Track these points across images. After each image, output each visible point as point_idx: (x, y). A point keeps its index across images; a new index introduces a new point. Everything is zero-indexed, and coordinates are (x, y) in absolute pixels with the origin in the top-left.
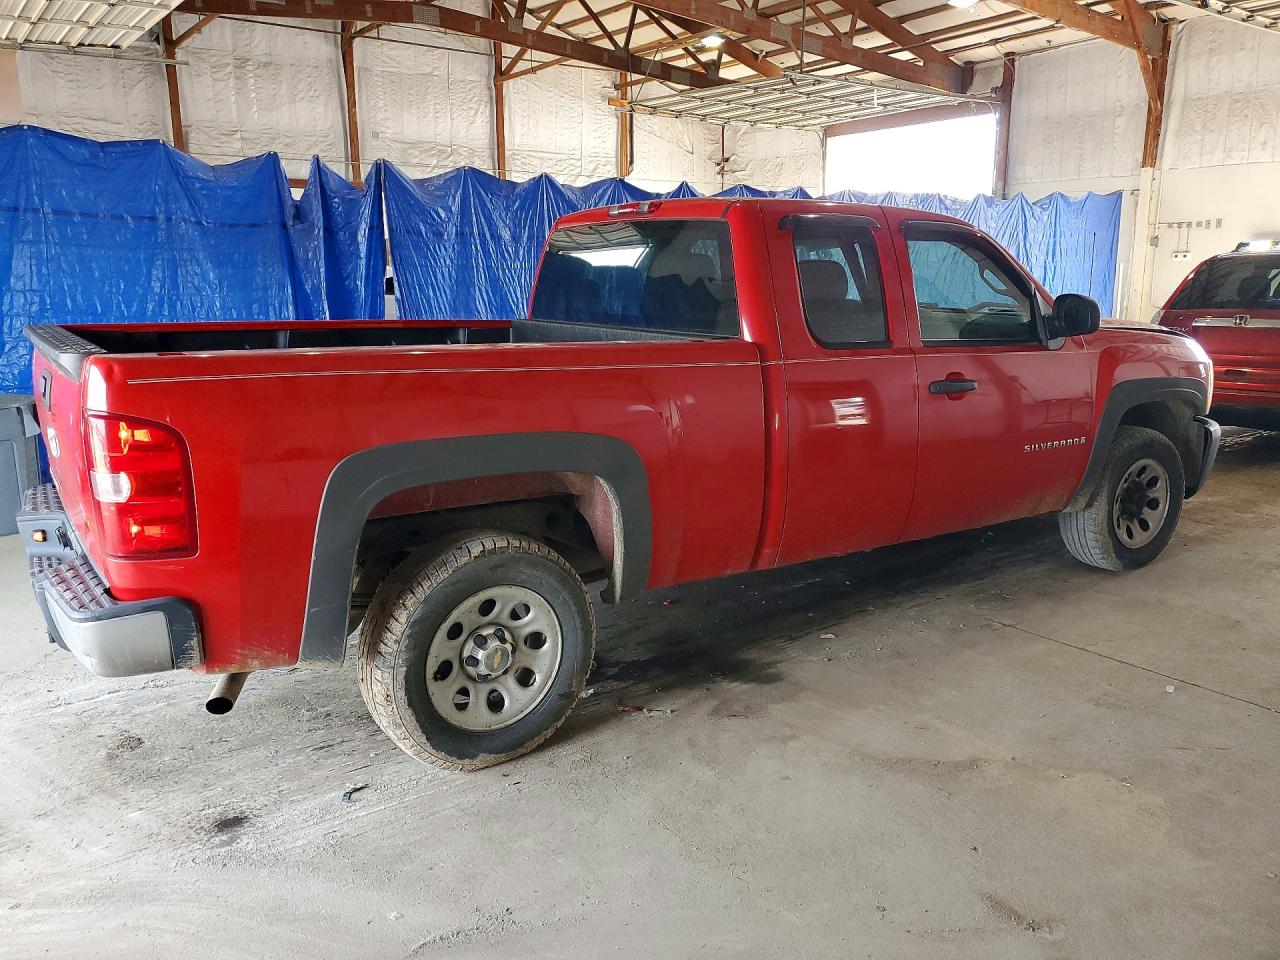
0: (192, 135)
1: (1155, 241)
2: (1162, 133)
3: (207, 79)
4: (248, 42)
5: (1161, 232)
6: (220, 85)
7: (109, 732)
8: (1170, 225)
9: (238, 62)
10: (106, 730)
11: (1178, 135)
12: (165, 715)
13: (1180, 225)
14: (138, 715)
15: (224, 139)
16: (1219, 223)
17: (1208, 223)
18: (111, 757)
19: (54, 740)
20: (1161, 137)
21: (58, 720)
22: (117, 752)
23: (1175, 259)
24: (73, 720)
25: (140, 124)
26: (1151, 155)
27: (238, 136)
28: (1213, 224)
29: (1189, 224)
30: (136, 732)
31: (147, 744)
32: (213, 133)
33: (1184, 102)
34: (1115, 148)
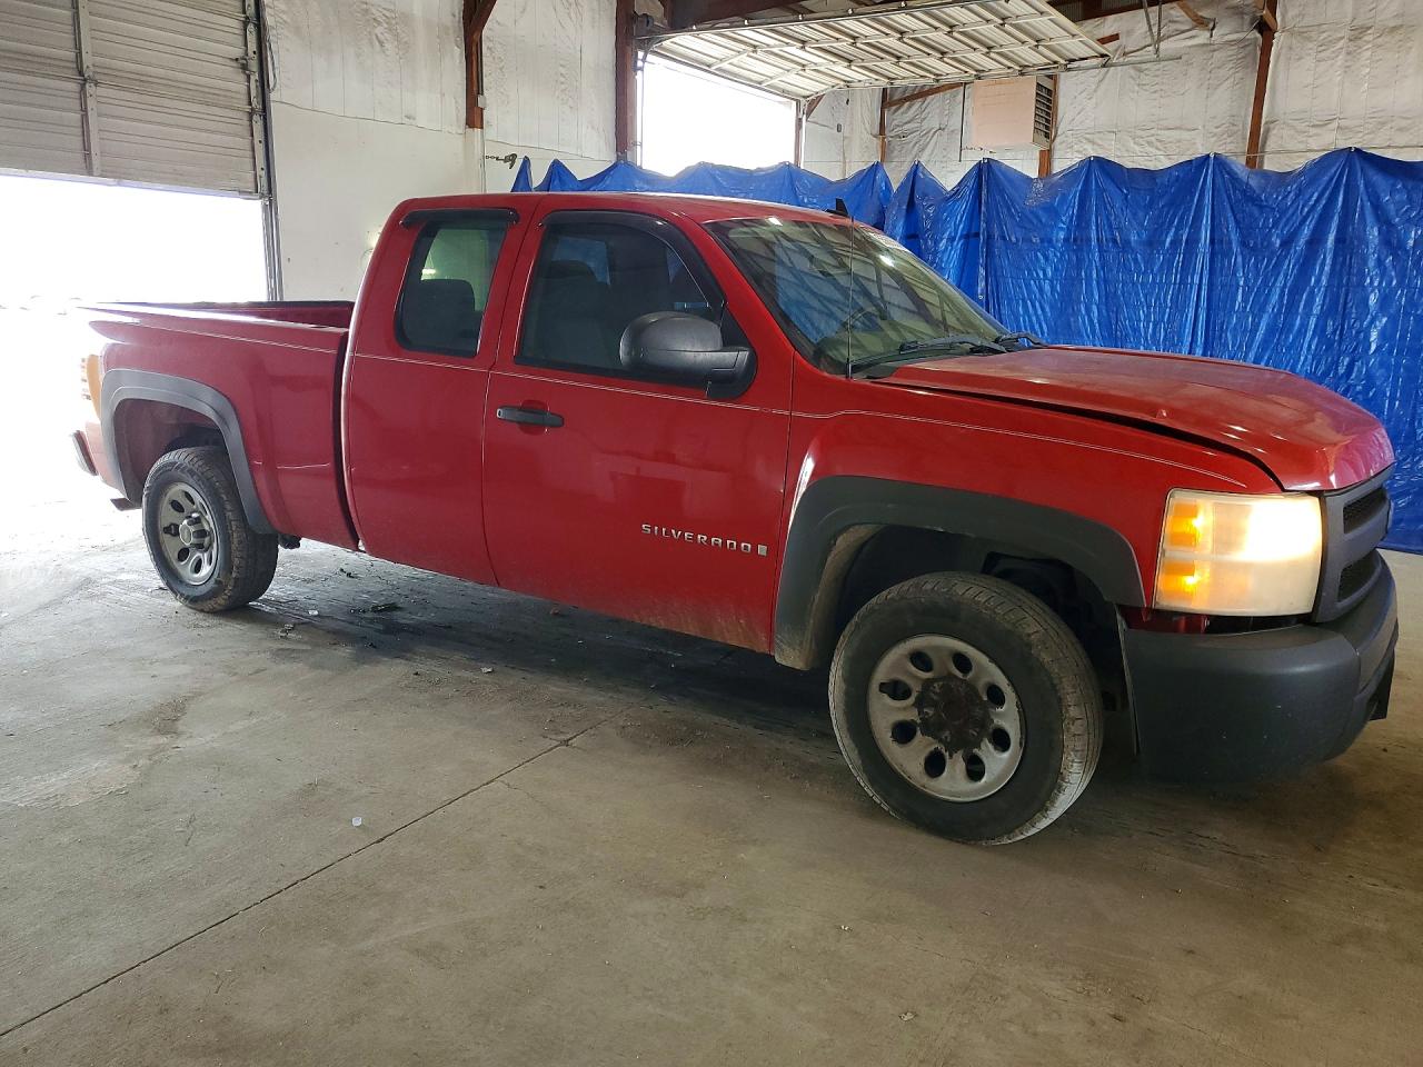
0: (1275, 132)
3: (1309, 62)
4: (1374, 5)
6: (1323, 66)
9: (1356, 32)
15: (1313, 131)
25: (1217, 127)
27: (1334, 125)
32: (1301, 126)
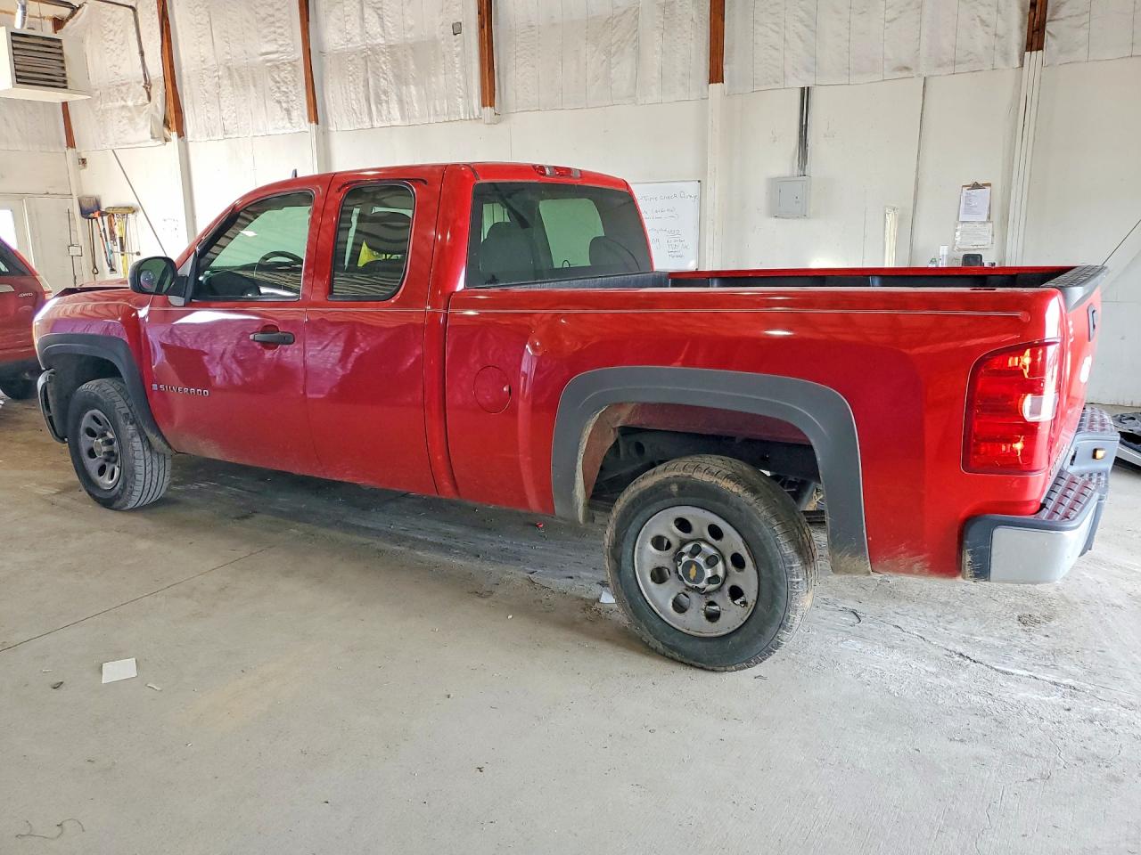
7: (1038, 637)
10: (1039, 639)
12: (984, 628)
14: (1005, 639)
18: (1049, 618)
19: (1087, 652)
21: (1074, 669)
22: (1042, 619)
24: (1062, 663)
30: (1017, 626)
31: (1016, 614)
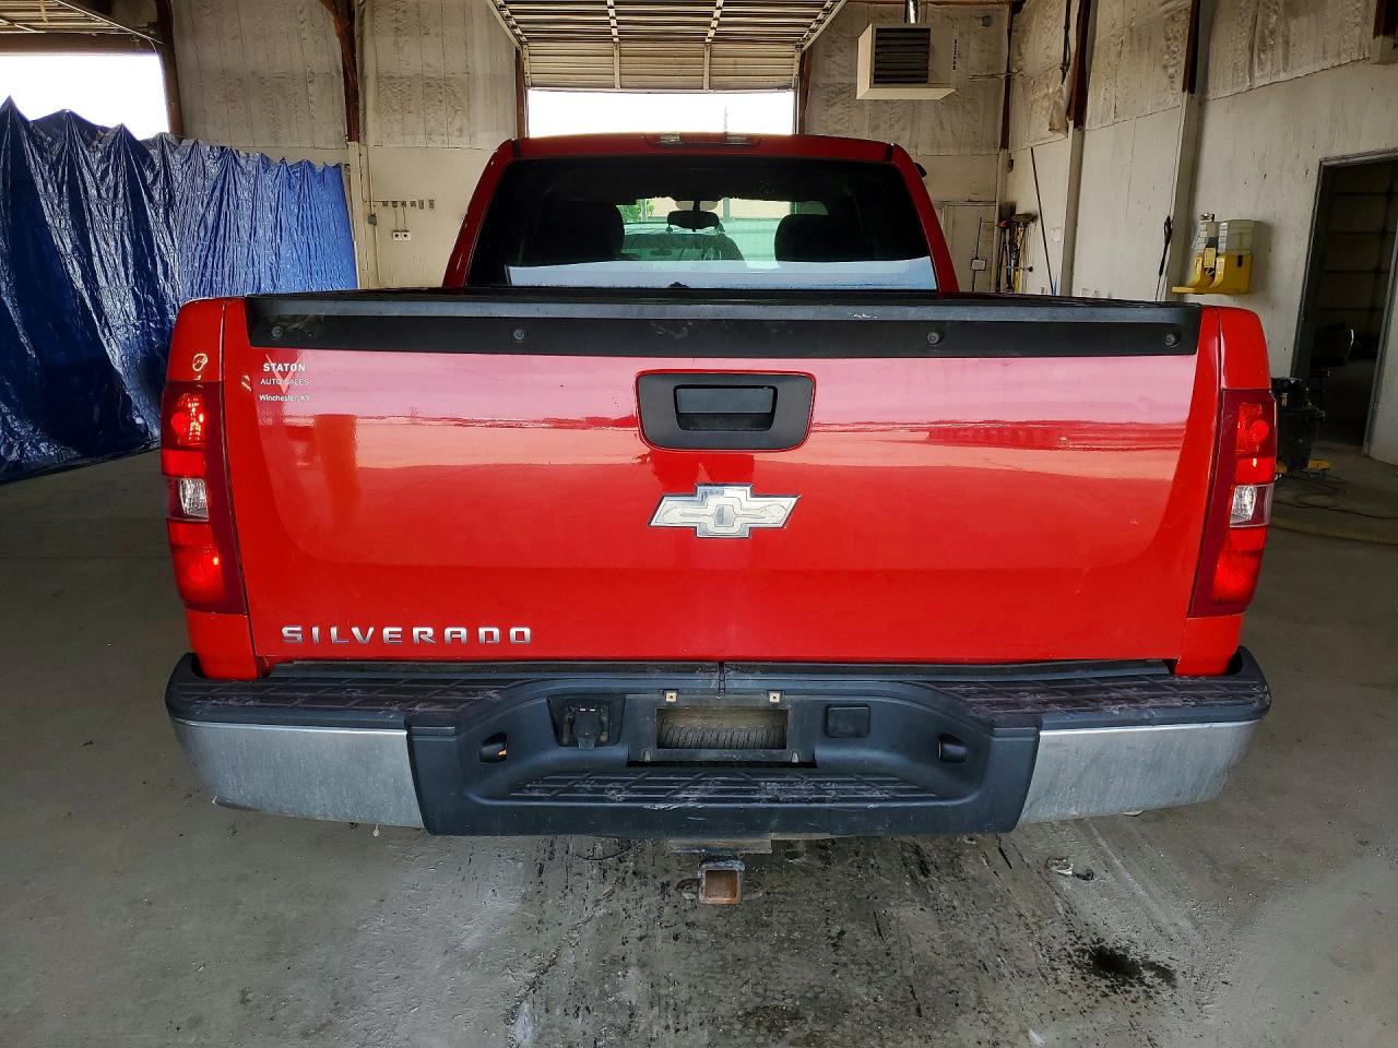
1: (372, 219)
2: (361, 107)
5: (378, 210)
8: (385, 204)
11: (378, 110)
13: (395, 204)
16: (432, 203)
17: (422, 203)
20: (361, 113)
23: (395, 239)
26: (354, 130)
28: (426, 204)
29: (404, 204)
33: (377, 78)
34: (313, 117)
